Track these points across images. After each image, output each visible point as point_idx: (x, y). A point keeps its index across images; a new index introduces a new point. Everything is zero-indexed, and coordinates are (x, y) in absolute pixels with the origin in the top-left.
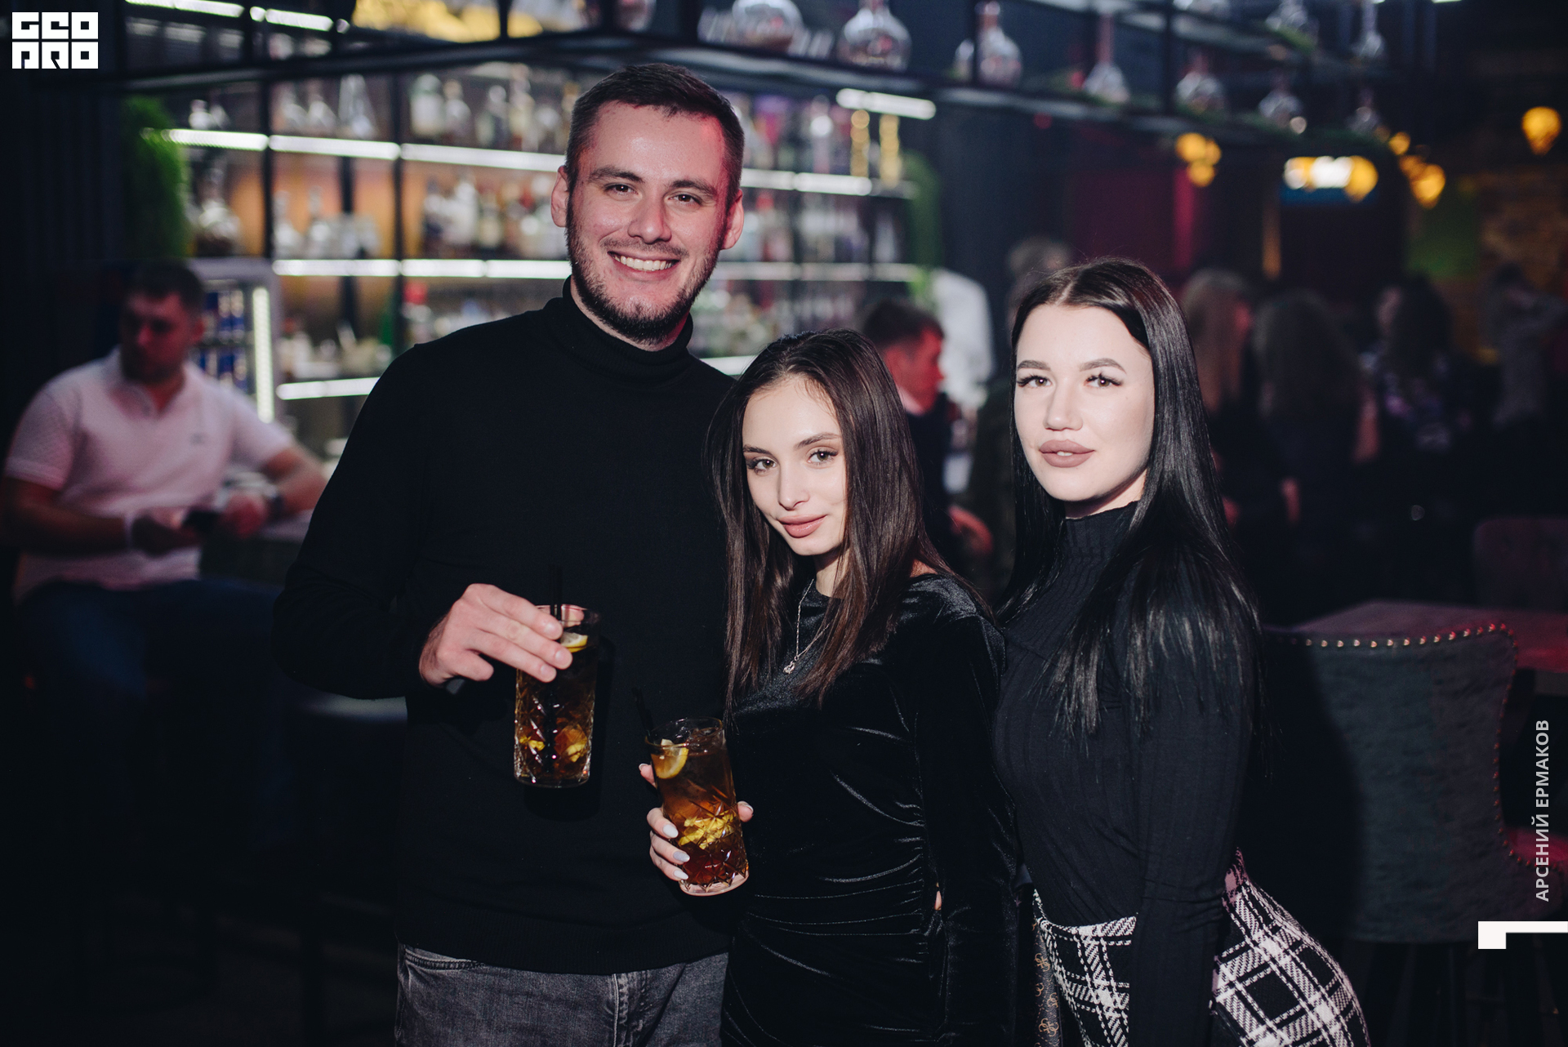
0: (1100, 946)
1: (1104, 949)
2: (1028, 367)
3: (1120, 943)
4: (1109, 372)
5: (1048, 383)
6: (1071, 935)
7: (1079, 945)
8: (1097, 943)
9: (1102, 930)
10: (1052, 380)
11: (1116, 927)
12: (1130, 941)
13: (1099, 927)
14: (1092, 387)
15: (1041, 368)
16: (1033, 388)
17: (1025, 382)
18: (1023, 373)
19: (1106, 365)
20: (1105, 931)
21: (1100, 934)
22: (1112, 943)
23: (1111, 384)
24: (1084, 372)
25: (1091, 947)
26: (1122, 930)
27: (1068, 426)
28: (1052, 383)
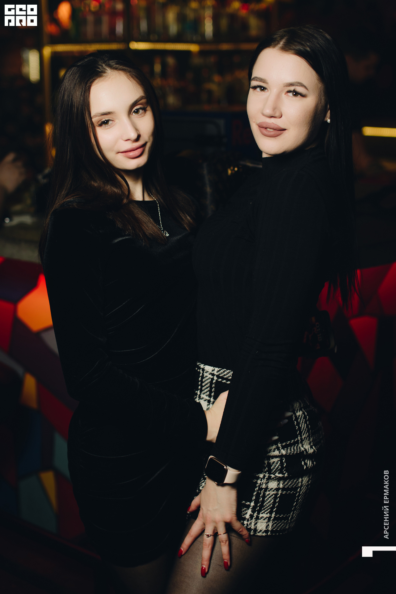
0: (213, 379)
1: (214, 381)
2: (257, 80)
3: (224, 381)
4: (299, 89)
5: (266, 90)
6: (200, 368)
7: (201, 375)
8: (212, 377)
9: (217, 372)
10: (268, 89)
11: (226, 373)
12: (229, 382)
13: (217, 369)
14: (289, 96)
15: (263, 82)
16: (258, 92)
17: (255, 88)
18: (254, 83)
19: (298, 86)
20: (219, 373)
21: (215, 372)
22: (220, 380)
23: (299, 96)
24: (285, 88)
25: (207, 378)
26: (227, 376)
27: (273, 116)
28: (268, 91)
